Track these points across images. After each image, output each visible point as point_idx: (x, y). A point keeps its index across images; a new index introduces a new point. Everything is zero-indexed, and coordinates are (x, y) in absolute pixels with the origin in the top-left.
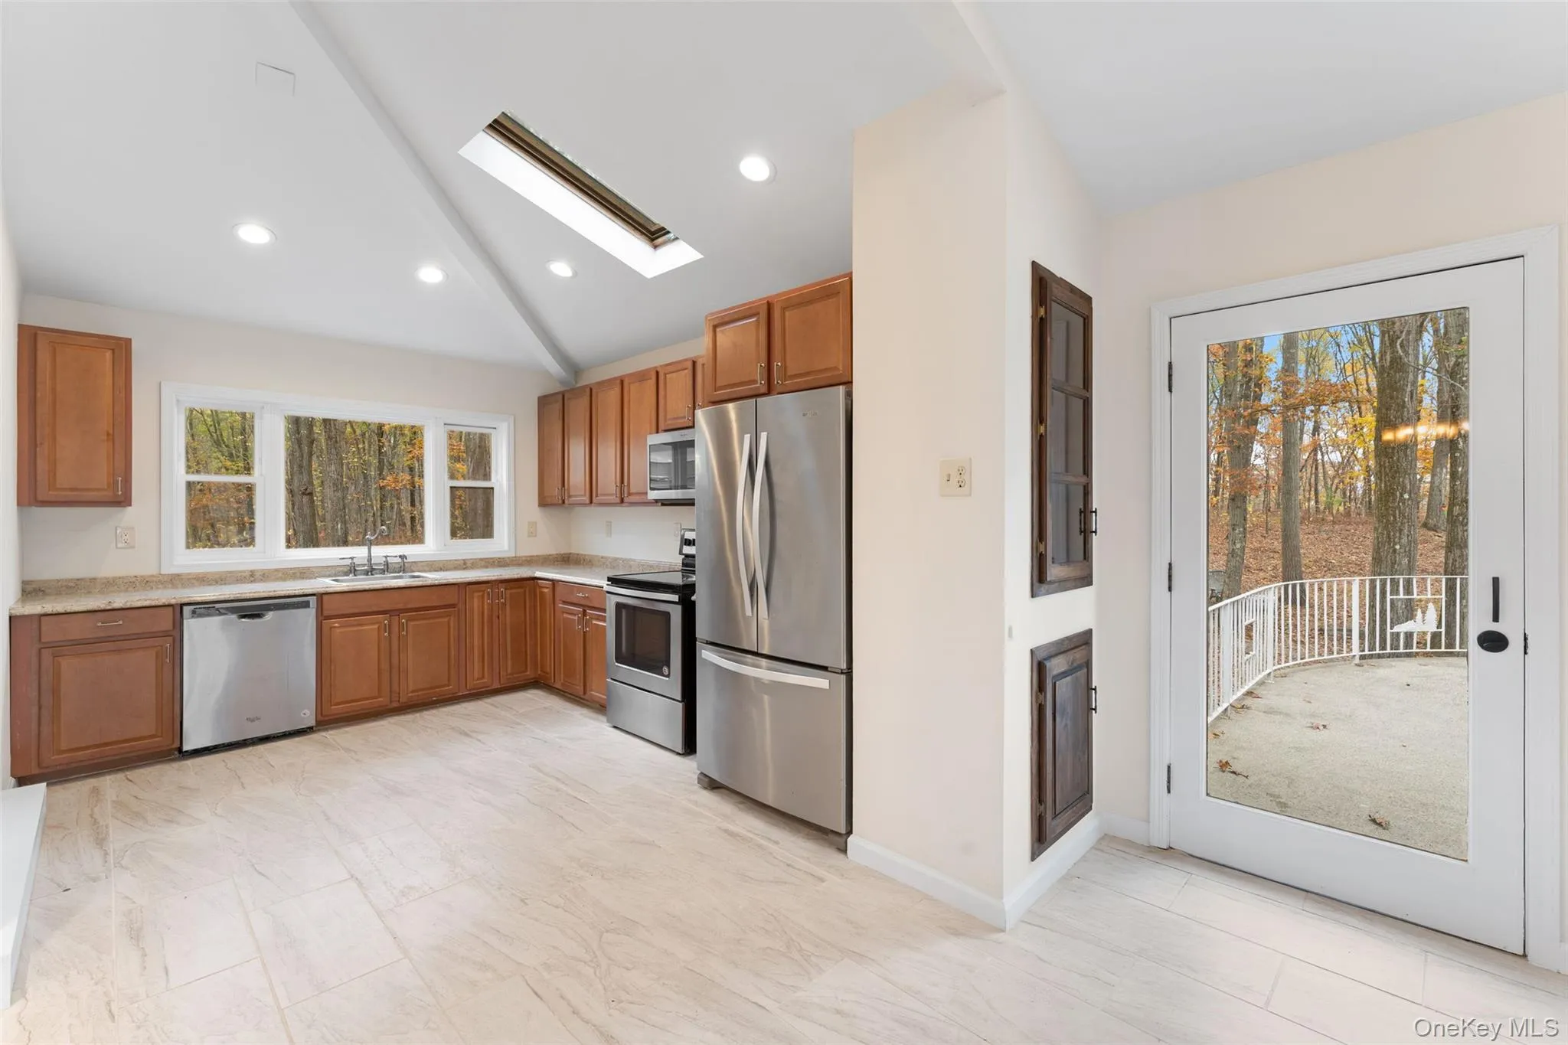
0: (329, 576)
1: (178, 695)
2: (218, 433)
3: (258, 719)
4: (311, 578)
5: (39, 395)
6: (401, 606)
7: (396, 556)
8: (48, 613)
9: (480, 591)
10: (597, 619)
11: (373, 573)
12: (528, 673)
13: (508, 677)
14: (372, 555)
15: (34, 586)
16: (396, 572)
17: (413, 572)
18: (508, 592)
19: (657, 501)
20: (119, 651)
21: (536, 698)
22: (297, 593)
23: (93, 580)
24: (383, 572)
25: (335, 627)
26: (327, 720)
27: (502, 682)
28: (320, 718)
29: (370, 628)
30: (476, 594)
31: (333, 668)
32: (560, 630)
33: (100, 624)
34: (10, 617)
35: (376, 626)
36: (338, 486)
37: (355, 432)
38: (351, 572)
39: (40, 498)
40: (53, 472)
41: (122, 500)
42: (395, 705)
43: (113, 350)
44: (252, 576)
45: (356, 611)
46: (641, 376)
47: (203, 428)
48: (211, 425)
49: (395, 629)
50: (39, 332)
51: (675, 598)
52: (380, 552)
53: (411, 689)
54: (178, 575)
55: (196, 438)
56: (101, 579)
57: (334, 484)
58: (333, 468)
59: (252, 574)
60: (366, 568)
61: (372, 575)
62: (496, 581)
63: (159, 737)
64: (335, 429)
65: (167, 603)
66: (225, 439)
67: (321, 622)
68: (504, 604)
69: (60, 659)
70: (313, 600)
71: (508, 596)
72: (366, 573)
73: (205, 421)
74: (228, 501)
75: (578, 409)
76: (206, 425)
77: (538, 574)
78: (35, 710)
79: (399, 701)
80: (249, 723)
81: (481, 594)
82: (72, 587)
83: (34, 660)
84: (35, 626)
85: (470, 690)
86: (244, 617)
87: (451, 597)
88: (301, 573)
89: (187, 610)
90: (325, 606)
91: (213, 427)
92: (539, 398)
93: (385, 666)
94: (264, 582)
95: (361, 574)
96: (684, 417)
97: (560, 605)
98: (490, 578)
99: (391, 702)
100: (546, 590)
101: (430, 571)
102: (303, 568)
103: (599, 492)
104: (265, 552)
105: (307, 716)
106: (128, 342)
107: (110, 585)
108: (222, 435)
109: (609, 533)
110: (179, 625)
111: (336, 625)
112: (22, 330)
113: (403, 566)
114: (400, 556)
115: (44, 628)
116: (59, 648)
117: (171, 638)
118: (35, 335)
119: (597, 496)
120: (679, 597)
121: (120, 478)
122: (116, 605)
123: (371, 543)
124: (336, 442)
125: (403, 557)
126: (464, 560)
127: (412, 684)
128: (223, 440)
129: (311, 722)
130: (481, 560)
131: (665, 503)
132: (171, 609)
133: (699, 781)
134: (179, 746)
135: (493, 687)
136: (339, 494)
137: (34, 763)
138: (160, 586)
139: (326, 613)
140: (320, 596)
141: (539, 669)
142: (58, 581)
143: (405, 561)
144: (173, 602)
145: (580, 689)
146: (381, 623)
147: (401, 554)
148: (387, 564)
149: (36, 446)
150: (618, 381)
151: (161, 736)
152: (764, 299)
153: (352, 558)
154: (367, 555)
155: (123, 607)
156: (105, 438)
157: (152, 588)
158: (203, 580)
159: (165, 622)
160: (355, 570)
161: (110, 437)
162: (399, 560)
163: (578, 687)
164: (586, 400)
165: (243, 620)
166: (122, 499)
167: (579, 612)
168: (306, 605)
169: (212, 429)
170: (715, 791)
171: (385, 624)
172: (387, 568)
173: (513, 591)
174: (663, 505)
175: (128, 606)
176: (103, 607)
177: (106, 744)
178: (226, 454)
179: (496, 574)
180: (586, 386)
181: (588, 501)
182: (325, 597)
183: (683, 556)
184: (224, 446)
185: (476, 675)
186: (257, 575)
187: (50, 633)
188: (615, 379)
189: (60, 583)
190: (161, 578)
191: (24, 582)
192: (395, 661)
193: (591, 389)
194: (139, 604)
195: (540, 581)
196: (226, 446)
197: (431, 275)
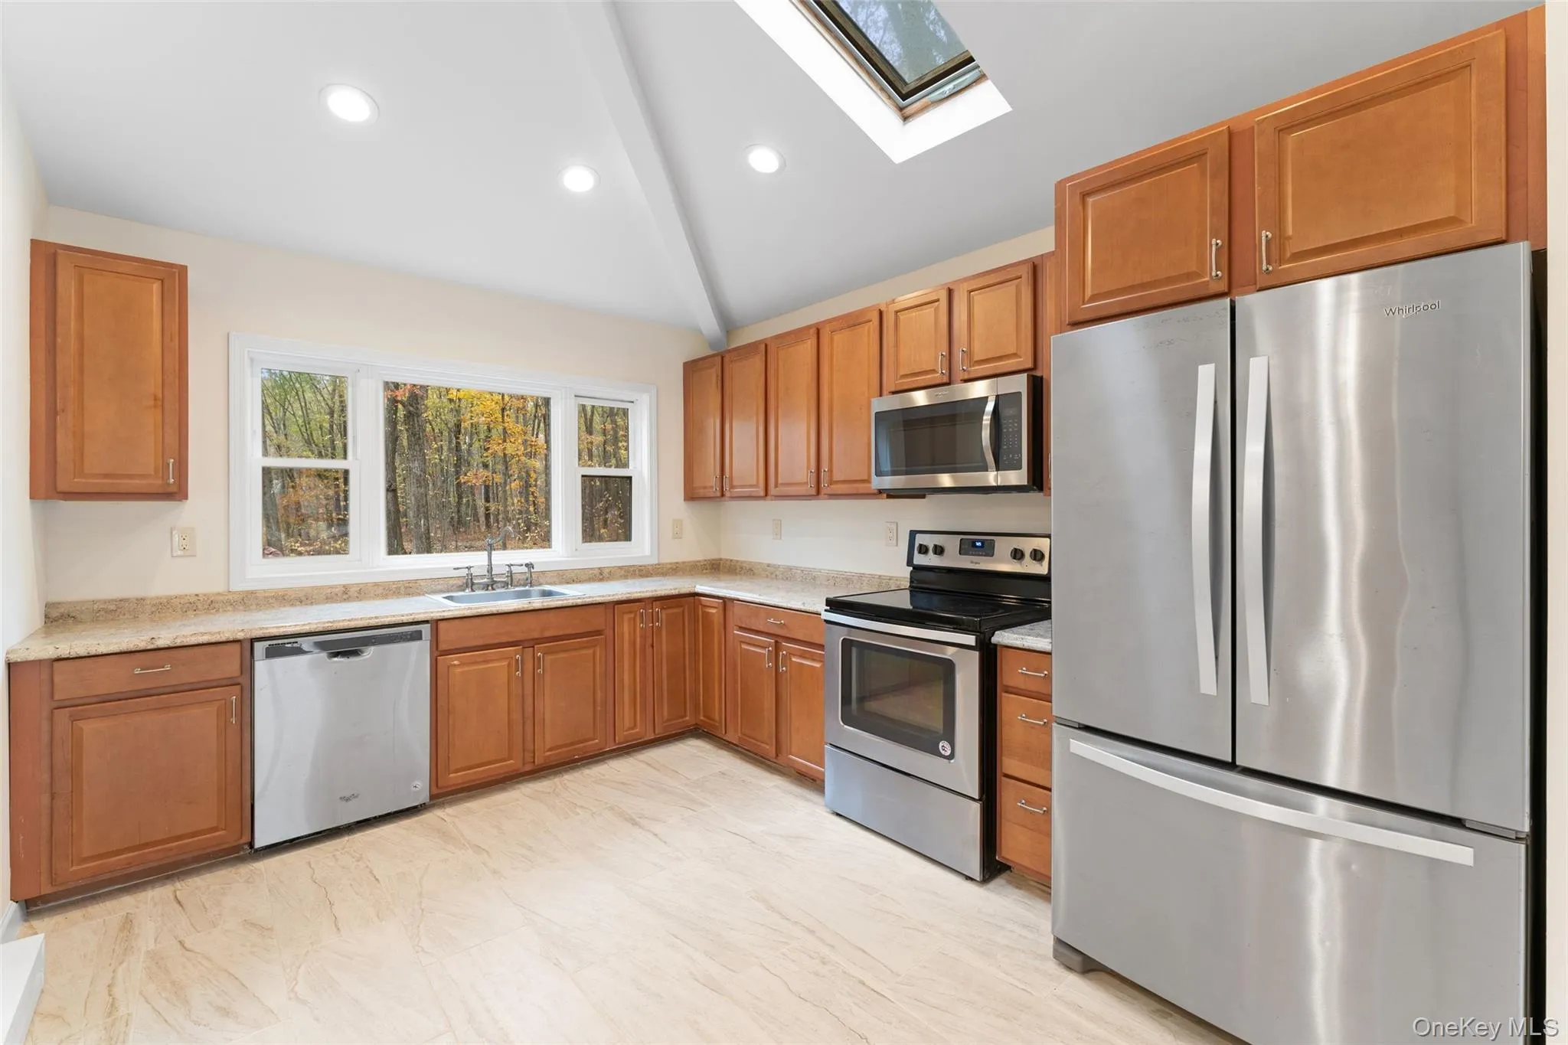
0: (441, 591)
1: (247, 767)
2: (309, 432)
3: (354, 796)
4: (419, 594)
5: (59, 340)
6: (536, 635)
7: (522, 565)
8: (63, 656)
9: (630, 612)
10: (803, 655)
11: (494, 586)
12: (687, 718)
13: (665, 724)
14: (493, 563)
15: (62, 610)
16: (520, 585)
17: (540, 584)
18: (664, 612)
19: (880, 492)
20: (167, 708)
21: (700, 754)
22: (405, 619)
23: (141, 601)
24: (506, 585)
25: (455, 665)
26: (443, 794)
27: (656, 732)
28: (435, 791)
29: (498, 665)
30: (626, 617)
31: (451, 722)
32: (735, 668)
33: (138, 671)
34: (10, 665)
35: (505, 663)
36: (421, 482)
37: (433, 430)
38: (467, 586)
39: (62, 486)
40: (80, 451)
41: (177, 492)
42: (528, 768)
43: (162, 281)
44: (345, 594)
45: (480, 642)
46: (851, 322)
47: (295, 428)
48: (302, 426)
49: (529, 666)
50: (60, 251)
51: (970, 640)
52: (503, 559)
53: (548, 747)
54: (252, 592)
55: (289, 438)
56: (152, 599)
57: (417, 480)
58: (416, 464)
59: (346, 589)
60: (486, 580)
61: (493, 589)
62: (649, 598)
63: (222, 830)
64: (419, 425)
65: (231, 639)
66: (315, 439)
67: (436, 659)
68: (660, 629)
69: (81, 724)
70: (426, 629)
71: (664, 617)
72: (486, 587)
73: (297, 421)
74: (317, 497)
75: (747, 376)
76: (298, 426)
77: (700, 588)
78: (45, 800)
79: (534, 762)
80: (344, 802)
81: (632, 615)
82: (112, 612)
83: (45, 726)
84: (45, 676)
85: (619, 744)
86: (336, 655)
87: (598, 621)
88: (406, 588)
89: (260, 648)
90: (442, 637)
91: (304, 427)
92: (685, 364)
93: (517, 716)
94: (361, 600)
95: (479, 589)
96: (934, 371)
97: (735, 632)
98: (643, 595)
99: (524, 764)
100: (714, 611)
101: (561, 583)
102: (409, 582)
103: (780, 481)
104: (361, 560)
105: (420, 789)
106: (183, 270)
107: (163, 608)
108: (311, 434)
109: (778, 534)
110: (248, 669)
111: (456, 662)
112: (36, 246)
113: (530, 578)
114: (527, 565)
115: (57, 679)
116: (78, 707)
117: (238, 687)
118: (55, 254)
119: (776, 486)
120: (976, 639)
121: (172, 460)
122: (161, 643)
123: (491, 548)
124: (419, 438)
125: (529, 566)
126: (599, 568)
127: (548, 742)
128: (313, 439)
129: (424, 797)
130: (620, 568)
131: (892, 494)
132: (237, 646)
133: (1057, 955)
134: (250, 840)
135: (646, 739)
136: (422, 490)
137: (44, 878)
138: (229, 608)
139: (443, 646)
140: (435, 623)
141: (702, 714)
142: (94, 602)
143: (532, 570)
144: (240, 636)
145: (770, 749)
146: (512, 658)
147: (527, 562)
148: (511, 575)
149: (56, 413)
150: (813, 331)
151: (225, 830)
152: (1222, 124)
153: (469, 568)
154: (487, 563)
155: (171, 645)
156: (152, 403)
157: (218, 611)
158: (283, 599)
159: (230, 667)
160: (473, 584)
161: (159, 402)
162: (525, 569)
163: (768, 747)
164: (758, 362)
165: (336, 659)
166: (174, 489)
167: (770, 644)
168: (417, 636)
169: (303, 429)
170: (1091, 975)
171: (517, 660)
172: (510, 580)
173: (670, 611)
174: (889, 496)
175: (178, 644)
176: (142, 645)
177: (146, 845)
178: (316, 453)
179: (650, 589)
180: (760, 342)
181: (762, 493)
182: (441, 625)
183: (911, 568)
184: (314, 445)
185: (627, 723)
186: (353, 591)
187: (67, 685)
188: (808, 327)
189: (96, 606)
190: (230, 597)
191: (48, 605)
192: (529, 709)
193: (766, 346)
194: (194, 640)
195: (702, 598)
196: (316, 445)
197: (578, 180)
